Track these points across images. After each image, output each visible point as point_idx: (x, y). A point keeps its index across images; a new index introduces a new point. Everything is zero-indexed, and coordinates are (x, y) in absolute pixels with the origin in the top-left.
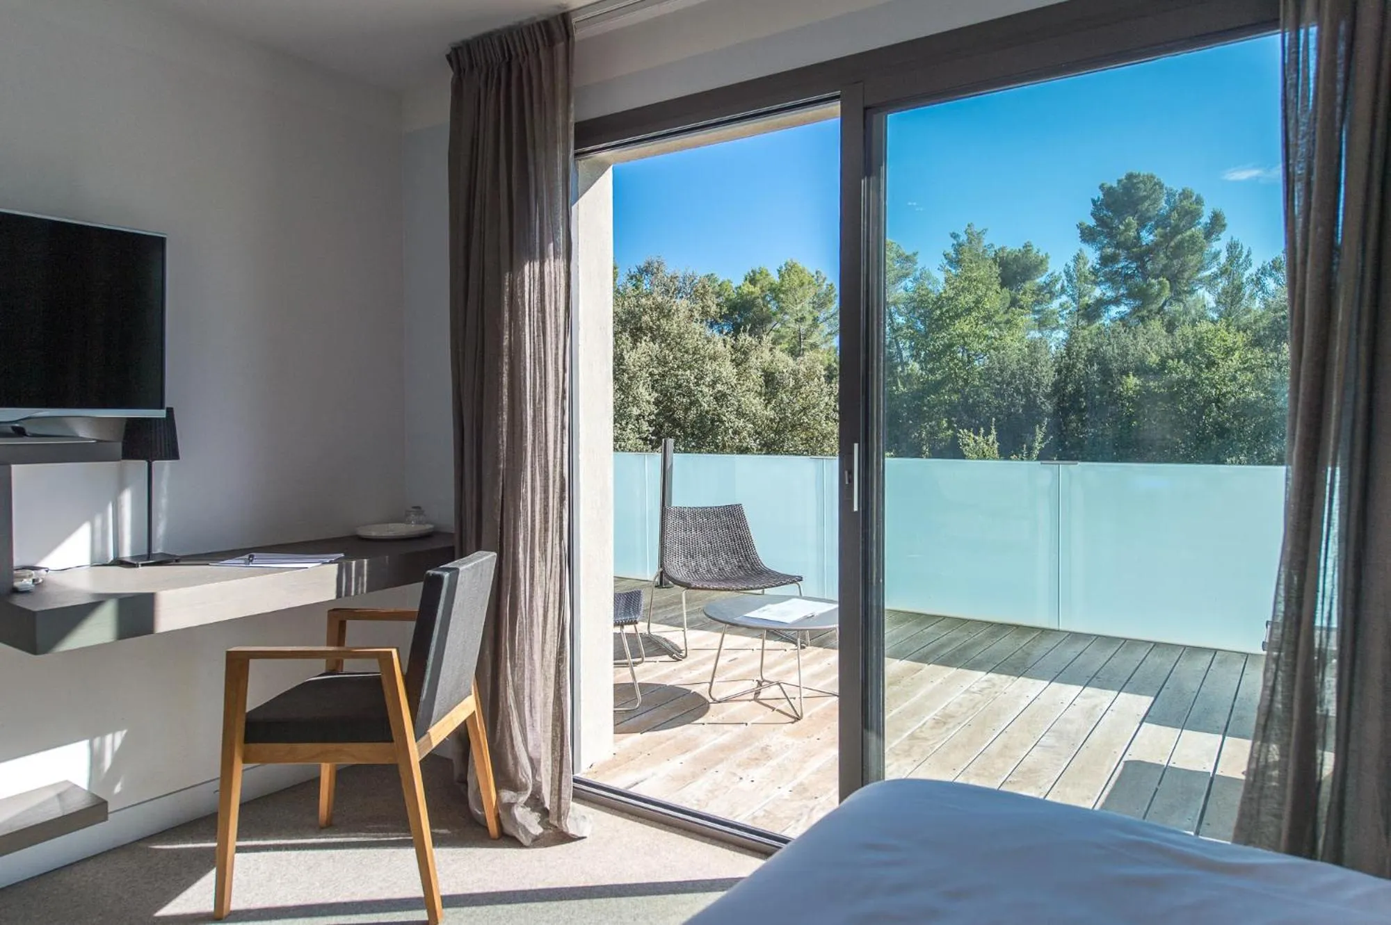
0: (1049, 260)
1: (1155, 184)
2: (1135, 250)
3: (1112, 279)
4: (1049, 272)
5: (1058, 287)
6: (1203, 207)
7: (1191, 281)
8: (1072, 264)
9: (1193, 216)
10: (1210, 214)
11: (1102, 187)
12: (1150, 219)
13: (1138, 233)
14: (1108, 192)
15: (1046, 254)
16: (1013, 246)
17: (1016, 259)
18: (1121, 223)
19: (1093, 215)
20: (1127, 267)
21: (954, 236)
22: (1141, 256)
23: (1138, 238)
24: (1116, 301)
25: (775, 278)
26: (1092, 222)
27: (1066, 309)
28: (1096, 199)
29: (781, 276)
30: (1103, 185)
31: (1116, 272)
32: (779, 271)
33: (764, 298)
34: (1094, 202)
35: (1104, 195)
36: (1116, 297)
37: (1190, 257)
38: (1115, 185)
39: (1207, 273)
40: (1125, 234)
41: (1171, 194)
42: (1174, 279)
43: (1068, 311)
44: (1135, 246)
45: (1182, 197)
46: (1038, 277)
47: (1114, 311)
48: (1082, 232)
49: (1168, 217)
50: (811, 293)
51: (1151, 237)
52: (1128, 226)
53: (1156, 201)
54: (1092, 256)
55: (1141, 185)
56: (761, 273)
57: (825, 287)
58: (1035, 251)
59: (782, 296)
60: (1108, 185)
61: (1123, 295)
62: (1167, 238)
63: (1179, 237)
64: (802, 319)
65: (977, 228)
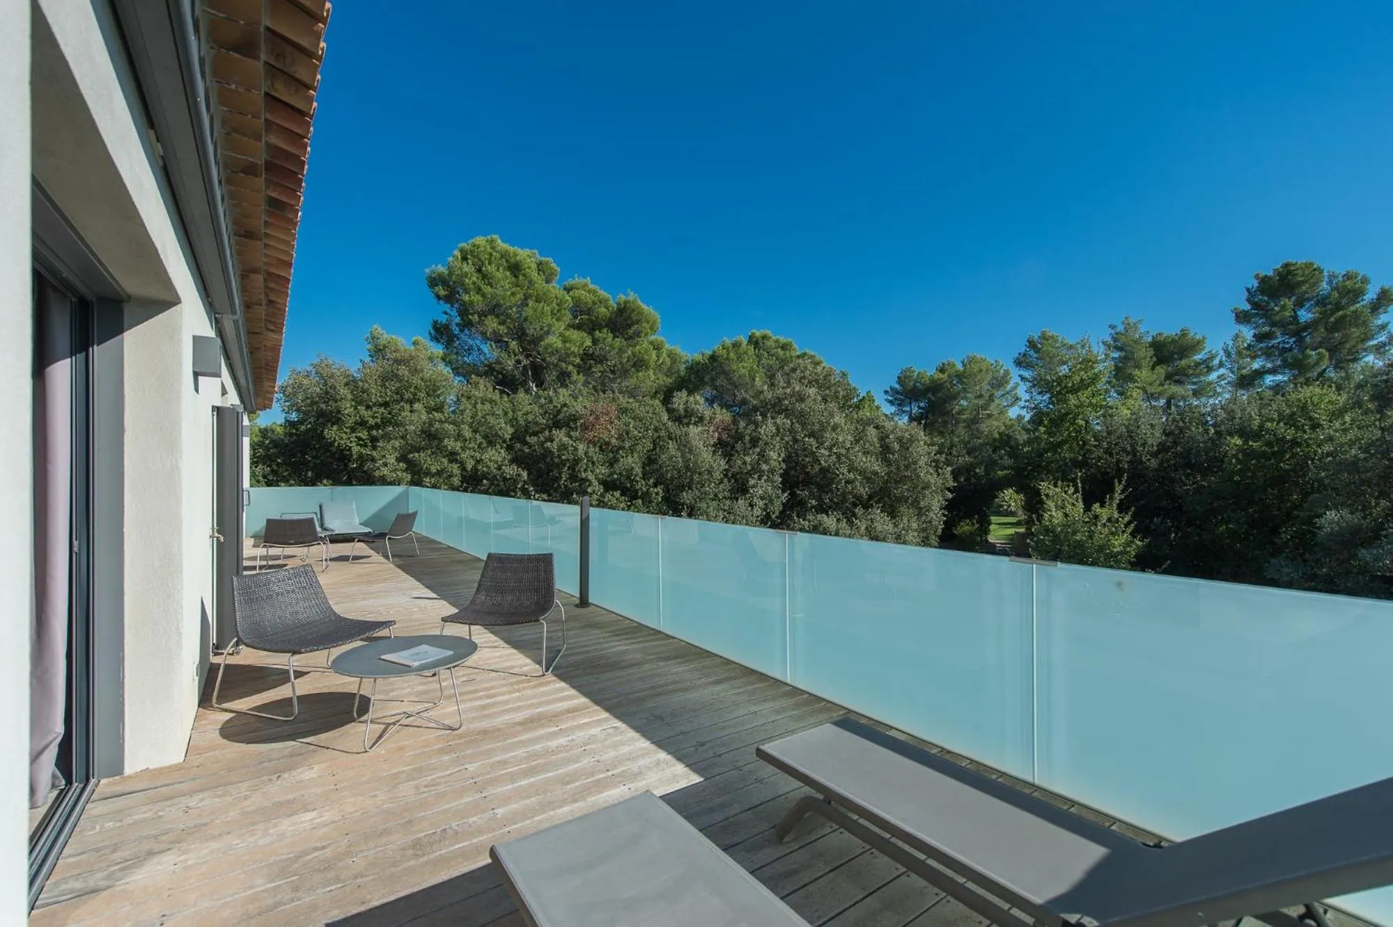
0: (1206, 341)
1: (1315, 270)
2: (1291, 327)
3: (1268, 354)
4: (1206, 350)
5: (1216, 362)
6: (1369, 286)
7: (1355, 350)
8: (1230, 343)
9: (1357, 294)
10: (1378, 290)
11: (1257, 277)
12: (1308, 300)
13: (1295, 312)
14: (1264, 281)
15: (1203, 337)
16: (1170, 330)
17: (1173, 341)
18: (1276, 305)
19: (1248, 300)
20: (1284, 342)
21: (1113, 327)
22: (1299, 331)
23: (1295, 317)
24: (1273, 371)
25: (960, 367)
26: (1247, 307)
27: (1224, 379)
28: (1250, 287)
29: (964, 365)
30: (1258, 275)
31: (1273, 346)
32: (963, 362)
33: (950, 382)
34: (1248, 290)
35: (1259, 283)
36: (1273, 368)
37: (1355, 329)
38: (1270, 273)
39: (1375, 342)
40: (1280, 314)
41: (1332, 276)
42: (1333, 350)
43: (1226, 382)
44: (1291, 323)
45: (1345, 278)
46: (1194, 355)
47: (1269, 380)
48: (1236, 314)
49: (1327, 297)
50: (989, 377)
51: (1310, 315)
52: (1284, 308)
53: (1315, 284)
54: (1248, 333)
55: (1300, 272)
56: (948, 365)
57: (1002, 371)
58: (1192, 334)
59: (965, 380)
60: (1263, 274)
61: (1280, 366)
62: (1325, 315)
63: (1341, 313)
64: (981, 396)
65: (1132, 321)
